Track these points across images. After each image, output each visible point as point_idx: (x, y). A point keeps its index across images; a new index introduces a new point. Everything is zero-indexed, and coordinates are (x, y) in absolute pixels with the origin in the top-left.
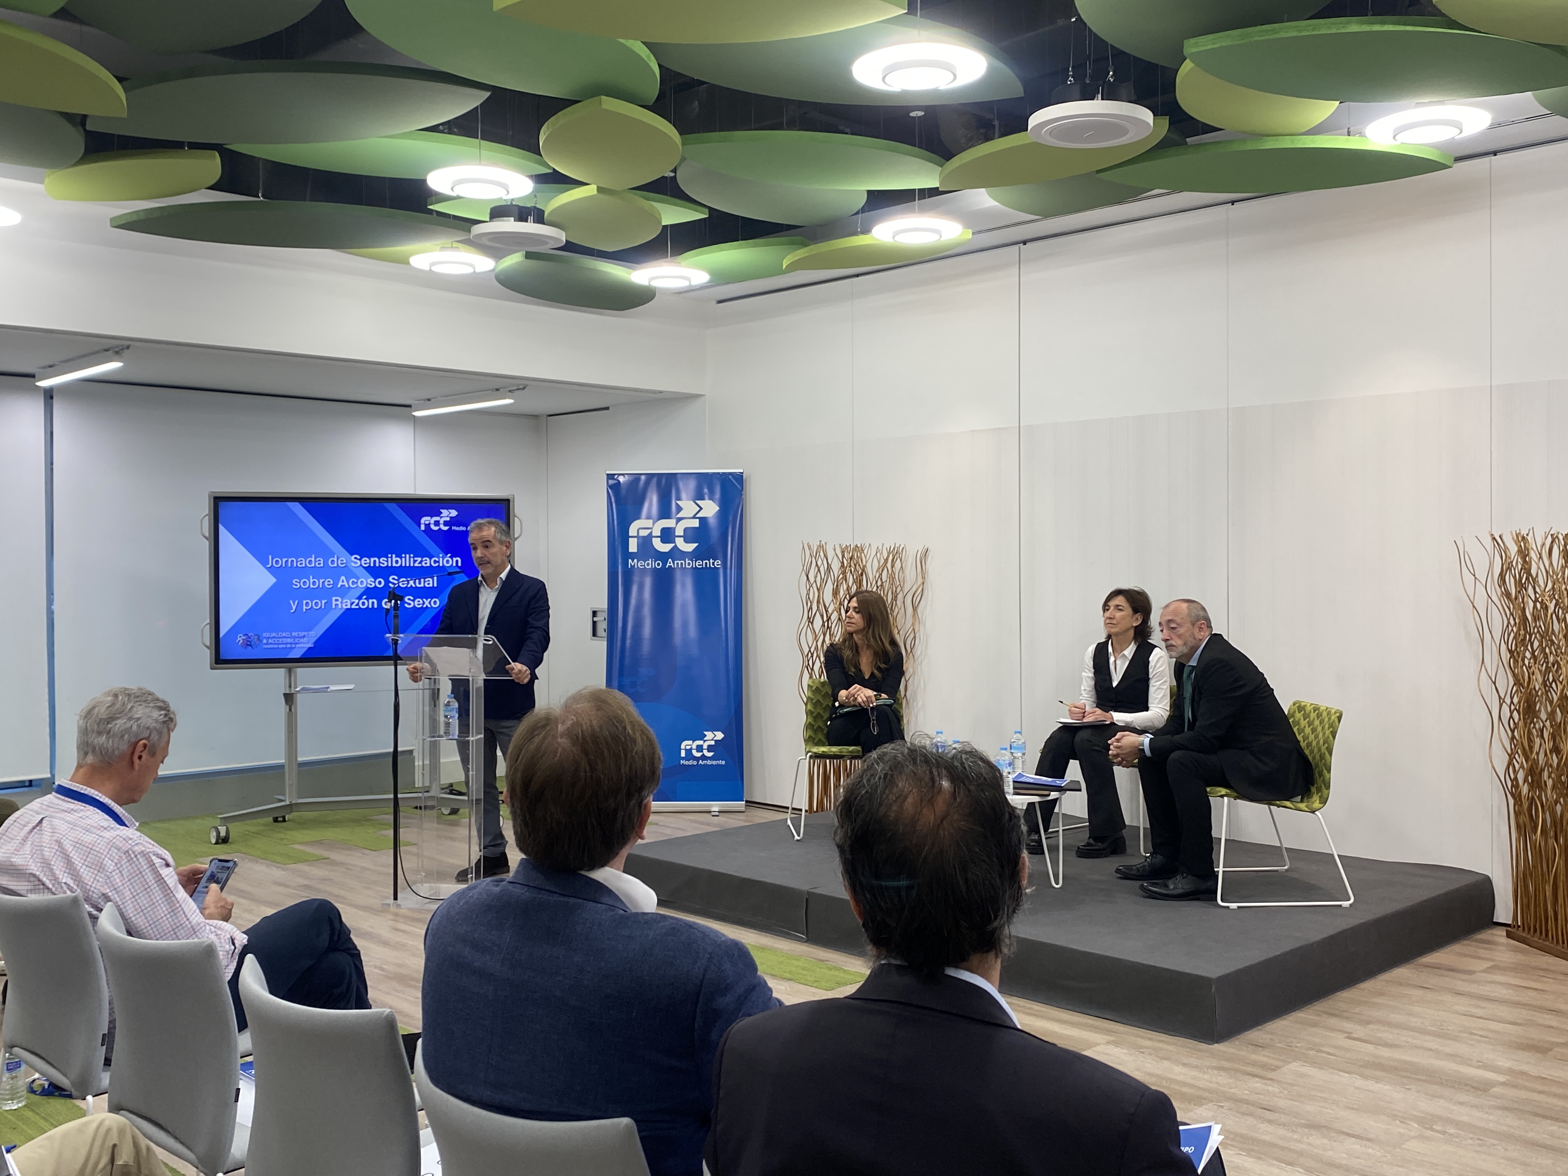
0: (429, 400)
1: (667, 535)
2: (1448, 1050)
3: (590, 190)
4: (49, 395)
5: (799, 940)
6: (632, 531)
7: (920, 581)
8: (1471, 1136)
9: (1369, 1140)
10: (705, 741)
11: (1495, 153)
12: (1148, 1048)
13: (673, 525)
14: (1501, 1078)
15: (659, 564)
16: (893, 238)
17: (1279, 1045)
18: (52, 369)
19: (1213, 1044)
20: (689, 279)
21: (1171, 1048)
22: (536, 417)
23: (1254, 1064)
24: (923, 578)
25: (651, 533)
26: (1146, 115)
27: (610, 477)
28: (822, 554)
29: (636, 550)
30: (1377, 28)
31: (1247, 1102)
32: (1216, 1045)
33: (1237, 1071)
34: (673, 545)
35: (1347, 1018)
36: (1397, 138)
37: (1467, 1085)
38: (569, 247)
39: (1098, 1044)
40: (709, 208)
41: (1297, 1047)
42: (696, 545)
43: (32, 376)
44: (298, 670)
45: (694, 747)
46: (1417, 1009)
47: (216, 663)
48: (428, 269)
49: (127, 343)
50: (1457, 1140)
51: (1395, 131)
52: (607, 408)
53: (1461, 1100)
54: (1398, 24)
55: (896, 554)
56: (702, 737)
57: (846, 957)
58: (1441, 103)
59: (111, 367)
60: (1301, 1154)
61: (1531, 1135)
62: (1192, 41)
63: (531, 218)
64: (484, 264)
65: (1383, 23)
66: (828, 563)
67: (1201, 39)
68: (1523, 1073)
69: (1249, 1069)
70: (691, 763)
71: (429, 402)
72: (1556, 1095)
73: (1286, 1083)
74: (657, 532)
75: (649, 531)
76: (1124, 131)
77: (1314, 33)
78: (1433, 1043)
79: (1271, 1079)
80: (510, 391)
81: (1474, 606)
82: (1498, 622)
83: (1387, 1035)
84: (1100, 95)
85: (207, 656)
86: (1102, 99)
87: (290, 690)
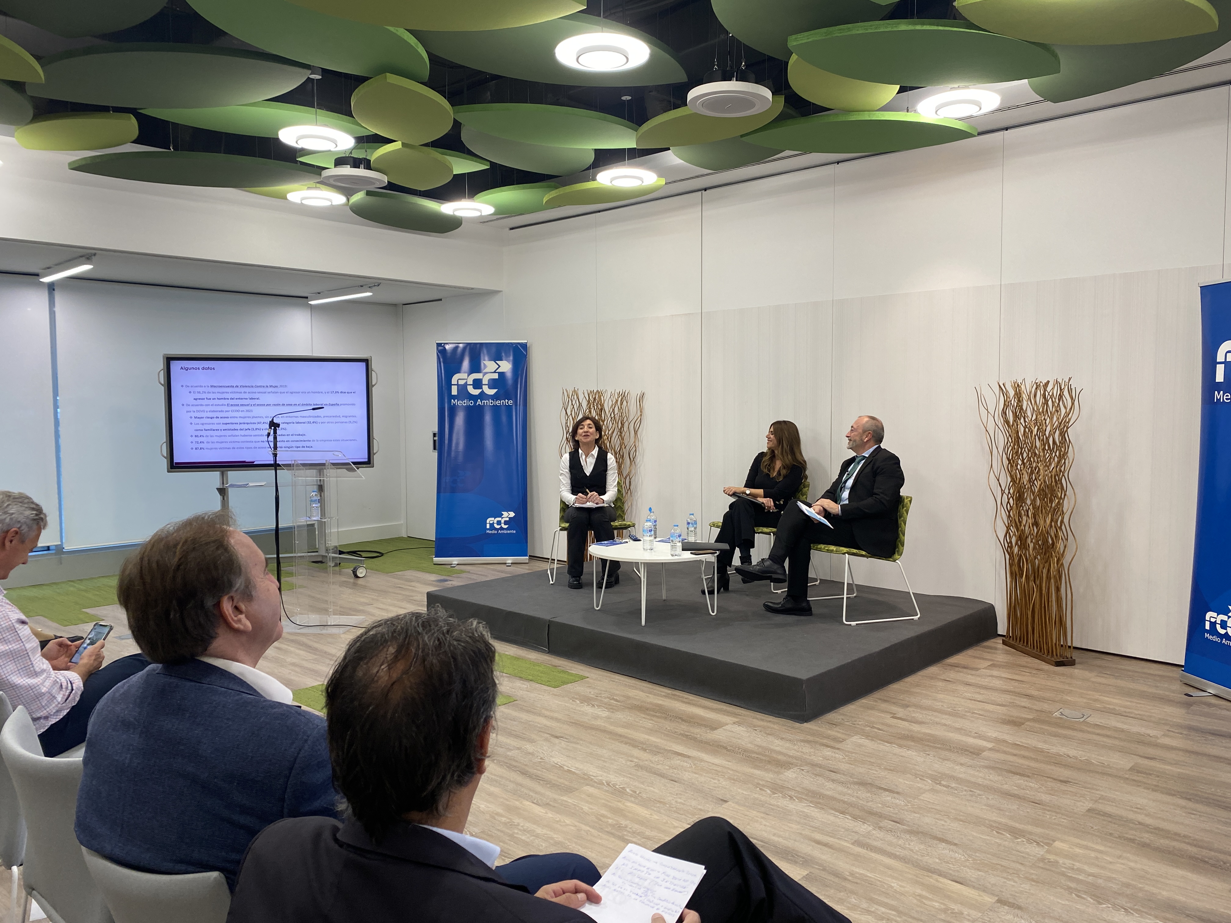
0: (319, 293)
1: (477, 384)
2: (957, 725)
3: (397, 146)
4: (51, 287)
5: (543, 651)
6: (454, 380)
7: (639, 413)
8: (966, 788)
9: (898, 793)
10: (502, 518)
11: (1007, 129)
12: (760, 726)
13: (481, 377)
14: (990, 745)
15: (471, 403)
16: (611, 182)
17: (847, 723)
18: (50, 270)
19: (803, 723)
20: (480, 211)
21: (776, 727)
22: (395, 305)
23: (828, 737)
24: (641, 412)
25: (467, 382)
26: (767, 93)
27: (439, 345)
28: (575, 397)
29: (456, 394)
30: (918, 27)
31: (820, 766)
32: (805, 724)
33: (816, 742)
34: (480, 390)
35: (894, 703)
36: (938, 113)
37: (966, 750)
38: (391, 186)
39: (727, 724)
40: (490, 162)
41: (859, 724)
42: (496, 390)
43: (37, 275)
44: (229, 472)
45: (495, 522)
46: (940, 696)
47: (171, 469)
48: (300, 202)
49: (94, 251)
50: (956, 792)
51: (936, 108)
52: (441, 300)
53: (962, 762)
54: (933, 24)
55: (623, 397)
56: (501, 515)
57: (572, 663)
58: (967, 87)
59: (84, 268)
60: (851, 805)
61: (1005, 787)
62: (794, 37)
63: (362, 166)
64: (339, 199)
65: (923, 24)
66: (579, 402)
67: (799, 36)
68: (1004, 741)
69: (825, 741)
70: (493, 532)
71: (319, 295)
72: (1024, 757)
73: (849, 752)
74: (470, 381)
75: (465, 381)
76: (751, 105)
77: (876, 31)
78: (948, 720)
79: (838, 749)
80: (370, 287)
81: (986, 430)
82: (1001, 440)
83: (918, 715)
84: (735, 79)
85: (165, 463)
86: (736, 80)
87: (223, 486)
